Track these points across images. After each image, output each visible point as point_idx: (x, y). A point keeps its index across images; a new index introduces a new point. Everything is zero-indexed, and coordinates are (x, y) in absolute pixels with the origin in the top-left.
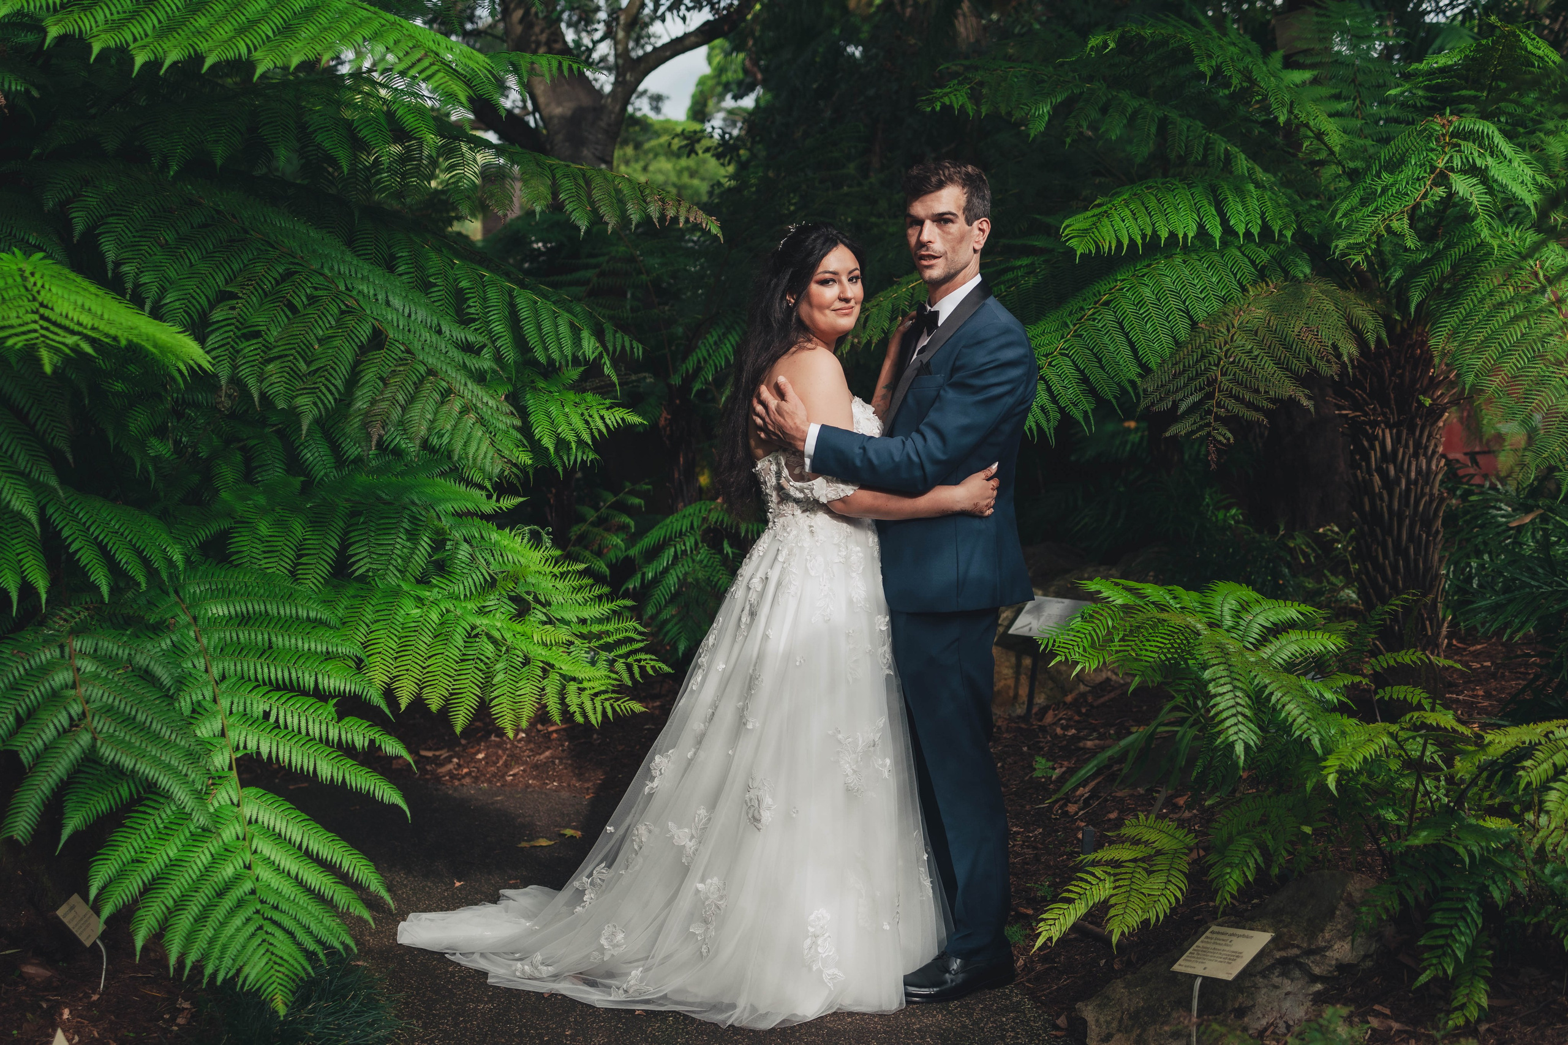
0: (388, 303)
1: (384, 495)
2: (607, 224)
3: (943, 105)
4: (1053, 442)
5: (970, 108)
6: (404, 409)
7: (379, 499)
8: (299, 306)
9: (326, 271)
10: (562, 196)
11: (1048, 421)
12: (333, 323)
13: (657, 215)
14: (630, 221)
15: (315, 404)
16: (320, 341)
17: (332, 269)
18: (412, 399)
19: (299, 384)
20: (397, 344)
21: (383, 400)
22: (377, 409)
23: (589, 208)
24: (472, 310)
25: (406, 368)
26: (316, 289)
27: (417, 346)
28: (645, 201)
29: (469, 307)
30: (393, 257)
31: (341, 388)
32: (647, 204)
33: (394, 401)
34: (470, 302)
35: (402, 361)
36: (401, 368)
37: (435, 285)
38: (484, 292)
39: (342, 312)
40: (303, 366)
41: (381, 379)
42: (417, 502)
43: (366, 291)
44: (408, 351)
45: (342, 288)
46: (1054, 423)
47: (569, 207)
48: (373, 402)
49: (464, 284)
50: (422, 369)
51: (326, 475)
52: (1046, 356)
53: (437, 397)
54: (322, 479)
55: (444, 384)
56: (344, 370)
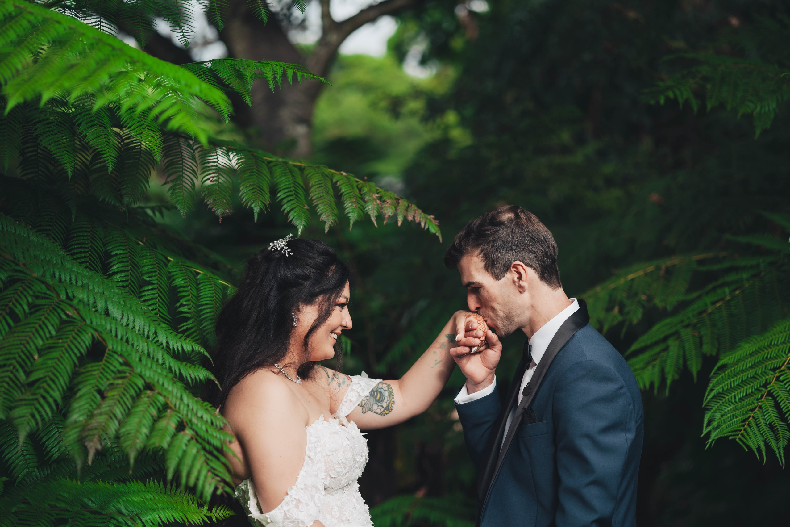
0: (107, 313)
1: (90, 503)
2: (325, 222)
3: (667, 99)
4: (783, 461)
5: (695, 105)
6: (120, 423)
7: (85, 506)
8: (21, 314)
9: (48, 279)
10: (280, 195)
11: (777, 440)
12: (53, 333)
13: (375, 213)
14: (348, 219)
15: (33, 416)
16: (40, 352)
17: (54, 276)
18: (128, 413)
19: (17, 395)
20: (116, 356)
21: (101, 414)
22: (94, 423)
23: (306, 207)
24: (185, 309)
25: (125, 381)
26: (37, 297)
27: (135, 358)
28: (363, 199)
29: (182, 305)
30: (108, 255)
31: (59, 399)
32: (365, 202)
33: (112, 416)
34: (183, 301)
35: (120, 375)
36: (120, 381)
37: (149, 283)
38: (198, 290)
39: (63, 322)
40: (22, 376)
41: (100, 392)
42: (124, 511)
43: (86, 300)
44: (126, 364)
45: (63, 297)
46: (783, 443)
47: (286, 207)
48: (91, 416)
49: (179, 282)
50: (140, 383)
51: (28, 474)
52: (774, 370)
53: (154, 412)
54: (23, 479)
55: (161, 399)
56: (63, 381)
